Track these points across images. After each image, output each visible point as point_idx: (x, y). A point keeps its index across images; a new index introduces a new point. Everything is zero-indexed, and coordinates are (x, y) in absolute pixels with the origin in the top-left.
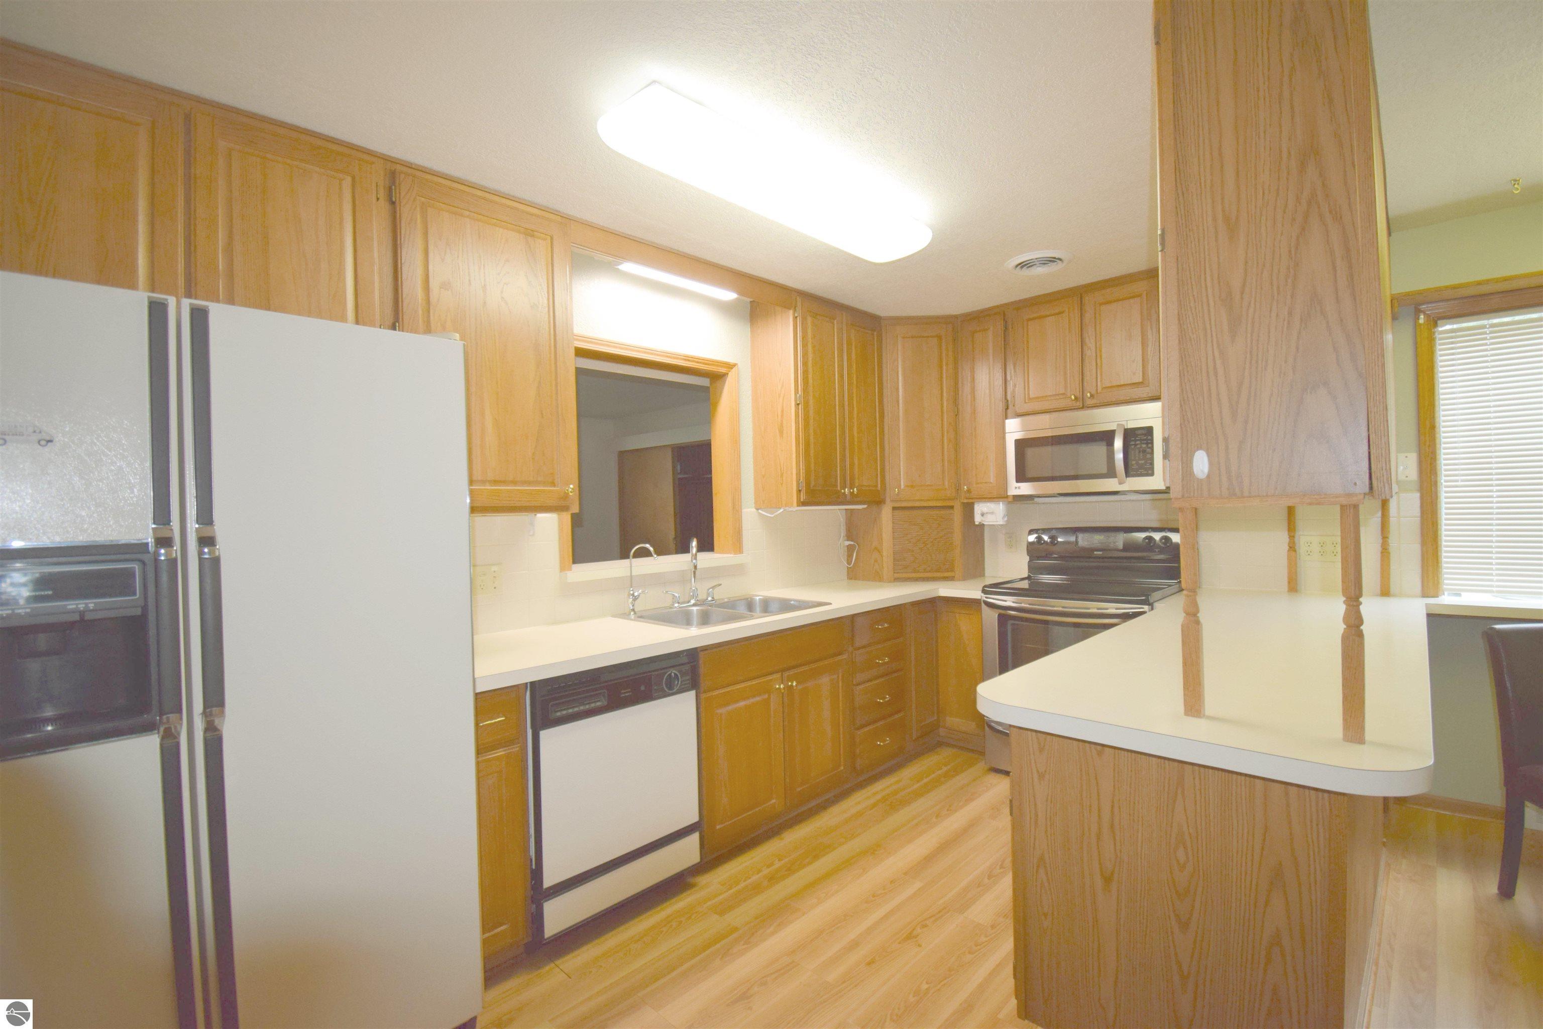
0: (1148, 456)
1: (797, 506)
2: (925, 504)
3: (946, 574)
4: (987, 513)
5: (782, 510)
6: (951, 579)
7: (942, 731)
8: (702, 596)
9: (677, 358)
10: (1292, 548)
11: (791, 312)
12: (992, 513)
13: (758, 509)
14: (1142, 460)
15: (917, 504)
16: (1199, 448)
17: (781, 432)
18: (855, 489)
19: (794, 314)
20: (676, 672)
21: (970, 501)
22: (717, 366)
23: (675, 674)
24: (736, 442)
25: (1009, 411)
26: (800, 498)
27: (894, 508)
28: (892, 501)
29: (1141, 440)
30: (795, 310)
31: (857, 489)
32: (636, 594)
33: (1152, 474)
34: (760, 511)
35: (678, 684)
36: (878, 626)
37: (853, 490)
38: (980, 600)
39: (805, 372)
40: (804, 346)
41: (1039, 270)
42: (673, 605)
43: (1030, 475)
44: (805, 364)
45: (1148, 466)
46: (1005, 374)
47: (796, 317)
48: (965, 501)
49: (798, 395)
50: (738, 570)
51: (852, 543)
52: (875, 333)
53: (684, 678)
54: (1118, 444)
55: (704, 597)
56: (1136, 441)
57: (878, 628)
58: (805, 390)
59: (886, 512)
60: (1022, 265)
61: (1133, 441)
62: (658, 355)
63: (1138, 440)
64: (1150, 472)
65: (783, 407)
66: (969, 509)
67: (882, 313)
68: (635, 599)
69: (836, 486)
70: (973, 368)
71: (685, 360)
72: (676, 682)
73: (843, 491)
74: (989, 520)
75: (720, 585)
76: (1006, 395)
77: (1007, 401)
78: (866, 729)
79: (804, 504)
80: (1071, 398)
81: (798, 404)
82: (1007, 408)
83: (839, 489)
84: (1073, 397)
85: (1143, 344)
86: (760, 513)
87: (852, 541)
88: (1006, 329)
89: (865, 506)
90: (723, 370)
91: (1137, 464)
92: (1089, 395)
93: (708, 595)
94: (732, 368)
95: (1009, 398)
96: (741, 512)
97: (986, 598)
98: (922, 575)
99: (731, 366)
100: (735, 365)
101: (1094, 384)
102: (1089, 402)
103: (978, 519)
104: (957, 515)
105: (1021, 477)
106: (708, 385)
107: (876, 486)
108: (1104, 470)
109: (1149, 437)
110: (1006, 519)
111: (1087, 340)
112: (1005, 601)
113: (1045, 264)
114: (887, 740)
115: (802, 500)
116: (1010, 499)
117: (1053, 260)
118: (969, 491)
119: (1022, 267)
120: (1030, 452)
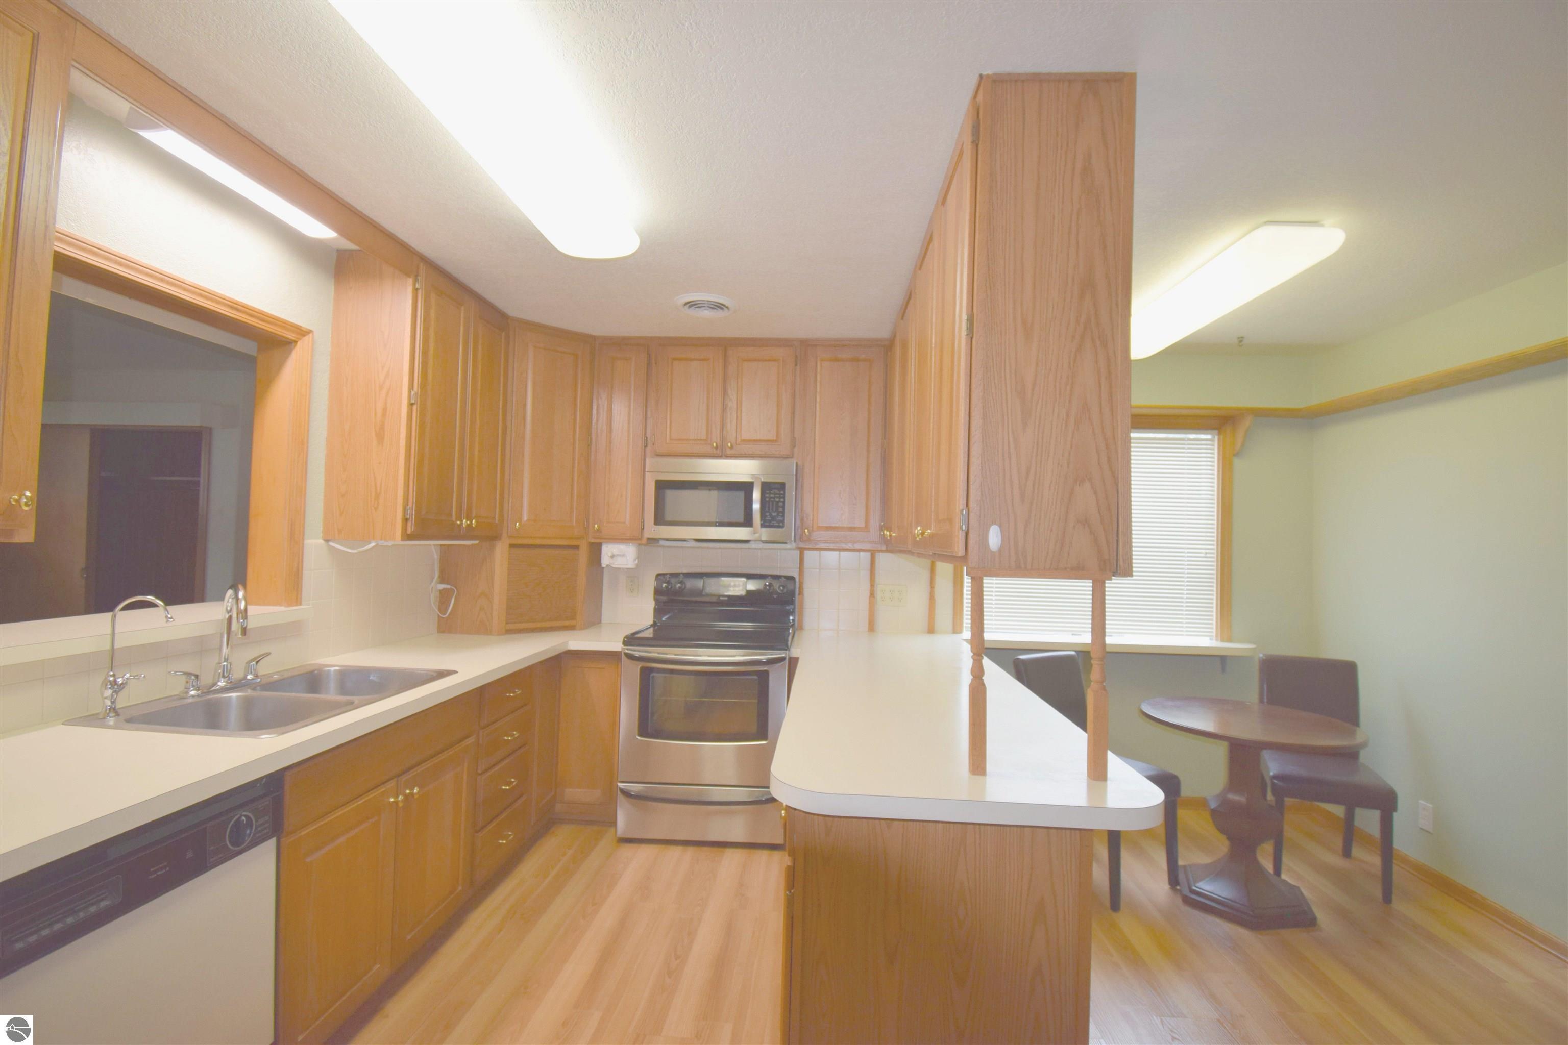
0: (781, 509)
1: (402, 540)
2: (549, 542)
3: (567, 623)
4: (617, 555)
5: (373, 544)
6: (572, 628)
7: (559, 807)
8: (238, 674)
9: (218, 303)
10: (872, 594)
11: (410, 281)
12: (623, 555)
13: (327, 541)
14: (774, 512)
15: (538, 542)
16: (994, 523)
17: (380, 437)
18: (474, 521)
19: (414, 285)
20: (250, 815)
21: (597, 541)
22: (284, 328)
23: (247, 817)
24: (301, 444)
25: (649, 449)
26: (406, 530)
27: (512, 546)
28: (510, 537)
29: (776, 494)
30: (416, 280)
31: (476, 522)
32: (120, 681)
33: (782, 527)
34: (331, 544)
35: (250, 833)
36: (510, 694)
37: (471, 522)
38: (620, 652)
39: (424, 364)
40: (426, 329)
41: (707, 313)
42: (187, 693)
43: (668, 517)
44: (425, 353)
45: (780, 518)
46: (646, 412)
47: (417, 290)
48: (593, 541)
49: (413, 393)
50: (293, 630)
51: (449, 587)
52: (504, 333)
53: (260, 822)
54: (756, 495)
55: (241, 675)
56: (770, 494)
57: (510, 696)
58: (423, 386)
59: (501, 551)
60: (691, 304)
61: (767, 493)
62: (185, 289)
63: (772, 494)
64: (781, 524)
65: (386, 403)
66: (595, 551)
67: (512, 312)
68: (117, 688)
69: (451, 515)
70: (612, 397)
71: (232, 307)
72: (248, 832)
73: (459, 522)
74: (619, 563)
75: (268, 654)
76: (645, 434)
77: (647, 438)
78: (490, 827)
79: (407, 537)
80: (713, 445)
81: (412, 404)
82: (646, 446)
83: (454, 518)
84: (715, 445)
85: (778, 405)
86: (331, 549)
87: (448, 584)
88: (649, 364)
89: (476, 542)
90: (291, 336)
91: (771, 515)
92: (729, 445)
93: (248, 670)
94: (304, 336)
95: (648, 435)
96: (303, 544)
97: (628, 649)
98: (539, 625)
99: (303, 333)
100: (308, 332)
101: (734, 435)
102: (729, 452)
103: (605, 561)
104: (583, 556)
105: (659, 520)
106: (255, 354)
107: (494, 518)
108: (742, 520)
109: (782, 492)
110: (636, 562)
111: (729, 392)
112: (650, 652)
113: (713, 308)
114: (510, 835)
115: (409, 532)
116: (644, 541)
117: (720, 306)
118: (599, 530)
119: (690, 306)
120: (670, 494)
